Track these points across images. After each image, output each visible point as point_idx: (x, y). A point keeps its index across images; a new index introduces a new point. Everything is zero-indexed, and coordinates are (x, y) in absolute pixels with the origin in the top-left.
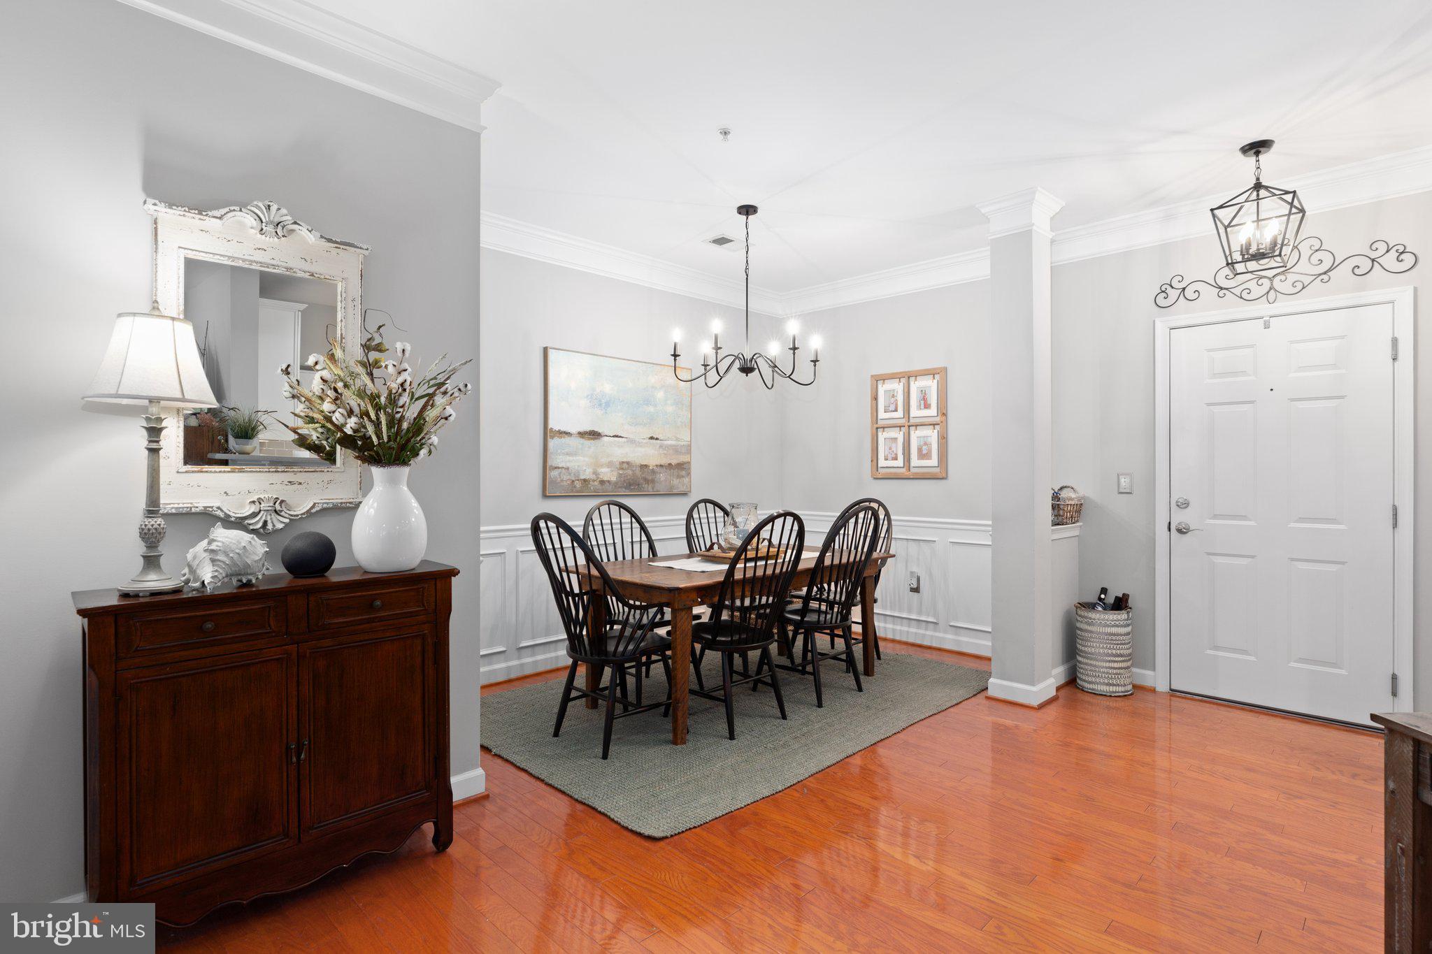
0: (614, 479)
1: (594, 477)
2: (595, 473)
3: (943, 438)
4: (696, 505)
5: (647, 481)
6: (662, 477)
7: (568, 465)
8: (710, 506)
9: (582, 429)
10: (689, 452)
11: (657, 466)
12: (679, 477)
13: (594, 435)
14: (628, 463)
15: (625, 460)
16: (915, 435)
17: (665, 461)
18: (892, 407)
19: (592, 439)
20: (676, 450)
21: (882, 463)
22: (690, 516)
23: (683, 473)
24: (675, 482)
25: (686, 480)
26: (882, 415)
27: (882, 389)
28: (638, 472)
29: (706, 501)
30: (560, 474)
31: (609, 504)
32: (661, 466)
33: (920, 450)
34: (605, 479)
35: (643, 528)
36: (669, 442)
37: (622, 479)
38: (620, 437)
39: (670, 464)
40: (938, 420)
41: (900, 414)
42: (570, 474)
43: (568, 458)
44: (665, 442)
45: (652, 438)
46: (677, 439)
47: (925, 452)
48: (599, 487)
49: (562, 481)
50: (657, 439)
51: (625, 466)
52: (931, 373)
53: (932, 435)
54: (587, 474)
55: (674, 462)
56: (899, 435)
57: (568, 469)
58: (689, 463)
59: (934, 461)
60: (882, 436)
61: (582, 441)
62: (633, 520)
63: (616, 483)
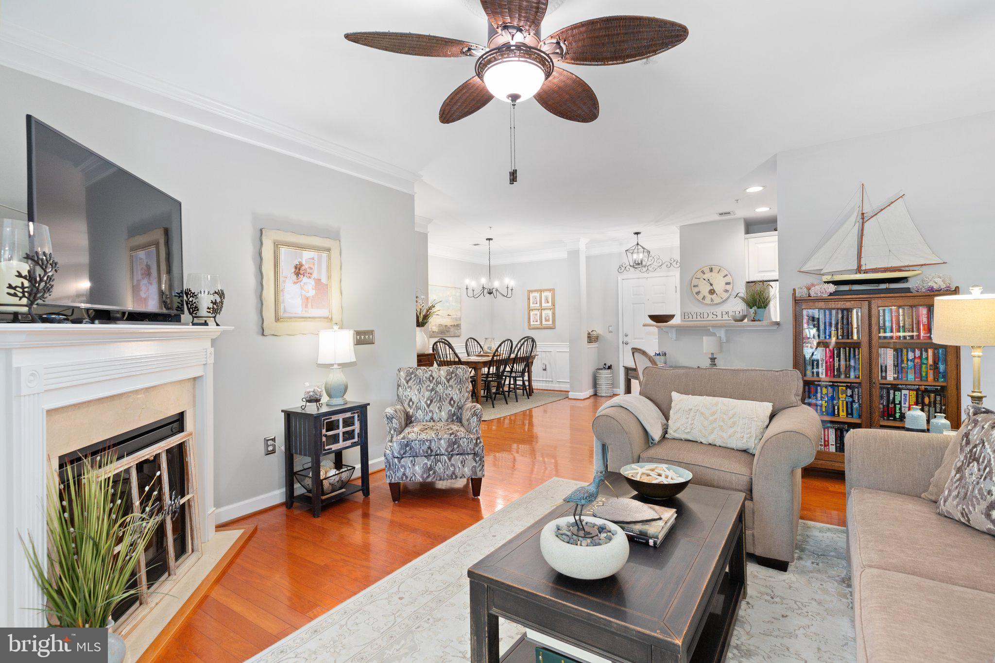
0: (437, 331)
2: (431, 329)
3: (554, 314)
4: (468, 340)
5: (447, 331)
6: (452, 330)
8: (472, 340)
10: (460, 320)
11: (450, 325)
12: (457, 329)
15: (440, 324)
16: (544, 313)
17: (452, 324)
18: (535, 302)
20: (456, 319)
21: (532, 323)
22: (466, 345)
23: (459, 328)
24: (456, 331)
25: (460, 331)
26: (531, 305)
27: (532, 295)
28: (444, 328)
29: (471, 338)
33: (545, 318)
34: (434, 331)
37: (439, 331)
38: (439, 315)
39: (454, 325)
40: (552, 307)
41: (538, 305)
44: (453, 317)
45: (448, 315)
46: (457, 315)
47: (547, 319)
48: (433, 334)
50: (450, 315)
51: (440, 326)
52: (549, 290)
53: (550, 313)
55: (456, 324)
56: (538, 313)
58: (460, 324)
59: (551, 322)
60: (532, 313)
63: (437, 332)
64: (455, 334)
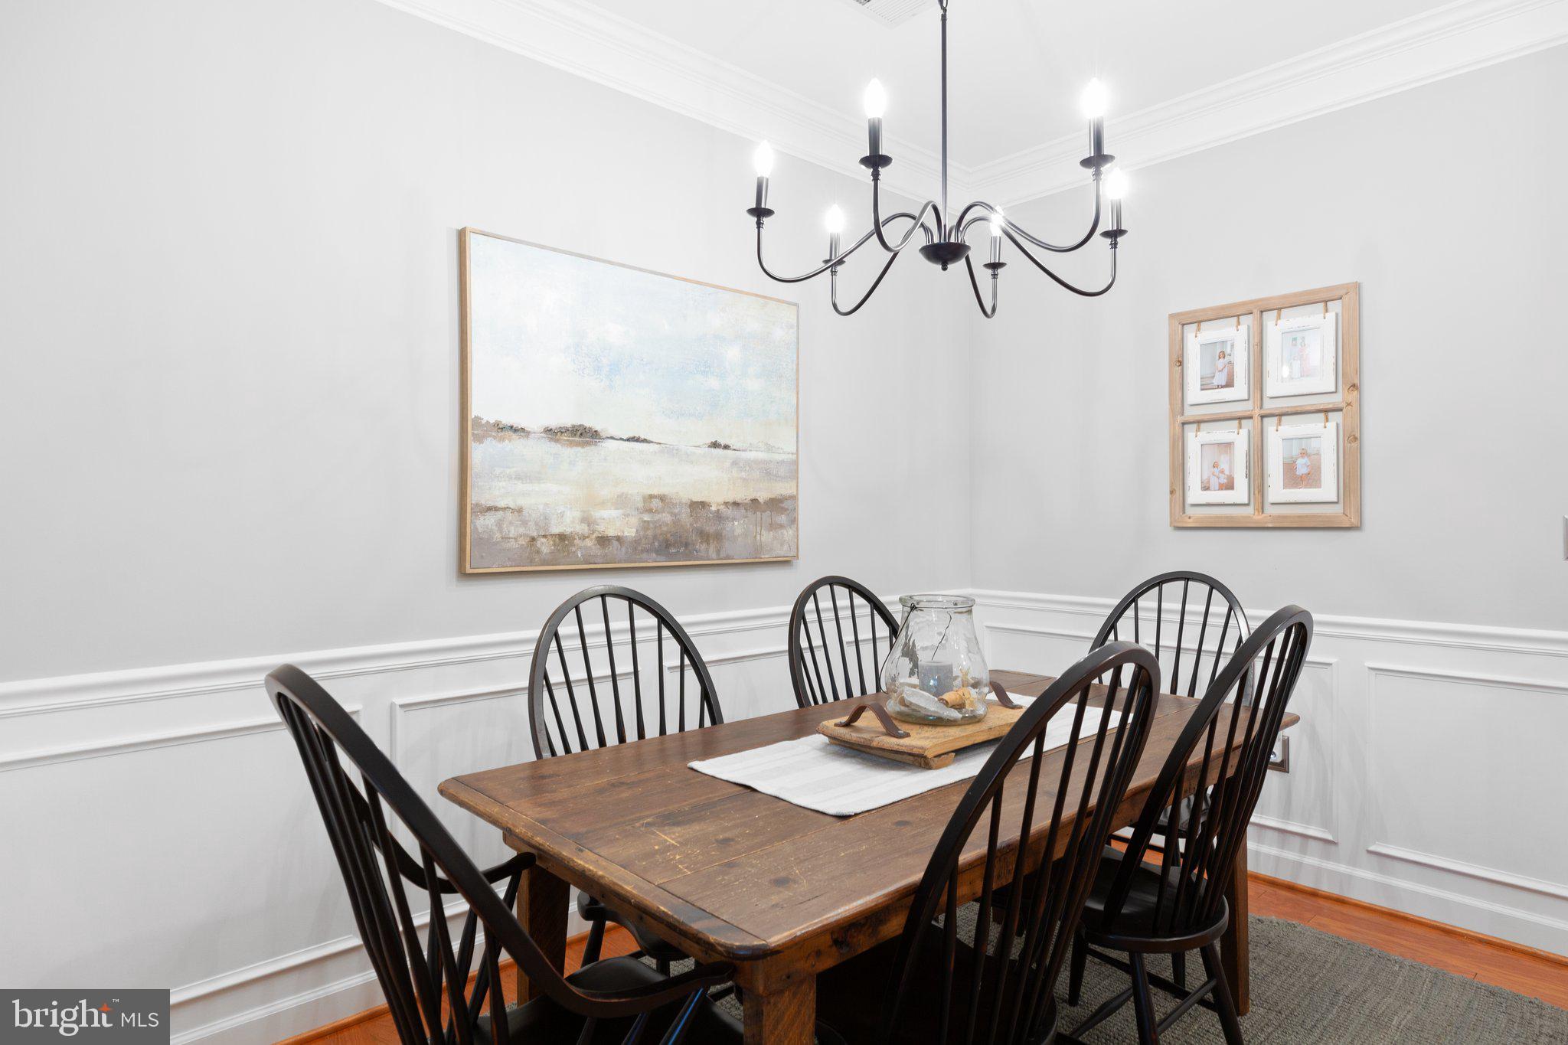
0: (630, 533)
1: (583, 529)
2: (587, 520)
3: (1352, 442)
4: (811, 591)
5: (705, 536)
6: (737, 527)
7: (521, 502)
8: (841, 592)
9: (553, 424)
10: (794, 474)
11: (726, 504)
12: (773, 526)
13: (584, 435)
14: (662, 498)
15: (655, 492)
16: (1278, 438)
17: (743, 495)
18: (1221, 379)
19: (578, 444)
20: (768, 472)
21: (1195, 494)
22: (798, 617)
23: (783, 519)
24: (766, 537)
25: (788, 534)
26: (1194, 394)
27: (1195, 341)
28: (685, 518)
29: (832, 581)
30: (499, 524)
31: (603, 596)
32: (736, 504)
33: (1289, 468)
34: (611, 532)
35: (687, 649)
36: (752, 455)
37: (650, 533)
38: (645, 441)
39: (754, 501)
40: (1337, 400)
41: (1240, 390)
42: (525, 523)
43: (520, 486)
44: (743, 455)
45: (715, 445)
46: (770, 448)
47: (1301, 470)
48: (596, 550)
49: (505, 538)
50: (726, 447)
51: (656, 504)
52: (1322, 299)
53: (1324, 436)
54: (568, 522)
55: (763, 496)
56: (1240, 438)
57: (520, 511)
58: (794, 498)
59: (1328, 489)
60: (1195, 440)
61: (555, 447)
62: (666, 632)
63: (636, 542)
64: (758, 549)
